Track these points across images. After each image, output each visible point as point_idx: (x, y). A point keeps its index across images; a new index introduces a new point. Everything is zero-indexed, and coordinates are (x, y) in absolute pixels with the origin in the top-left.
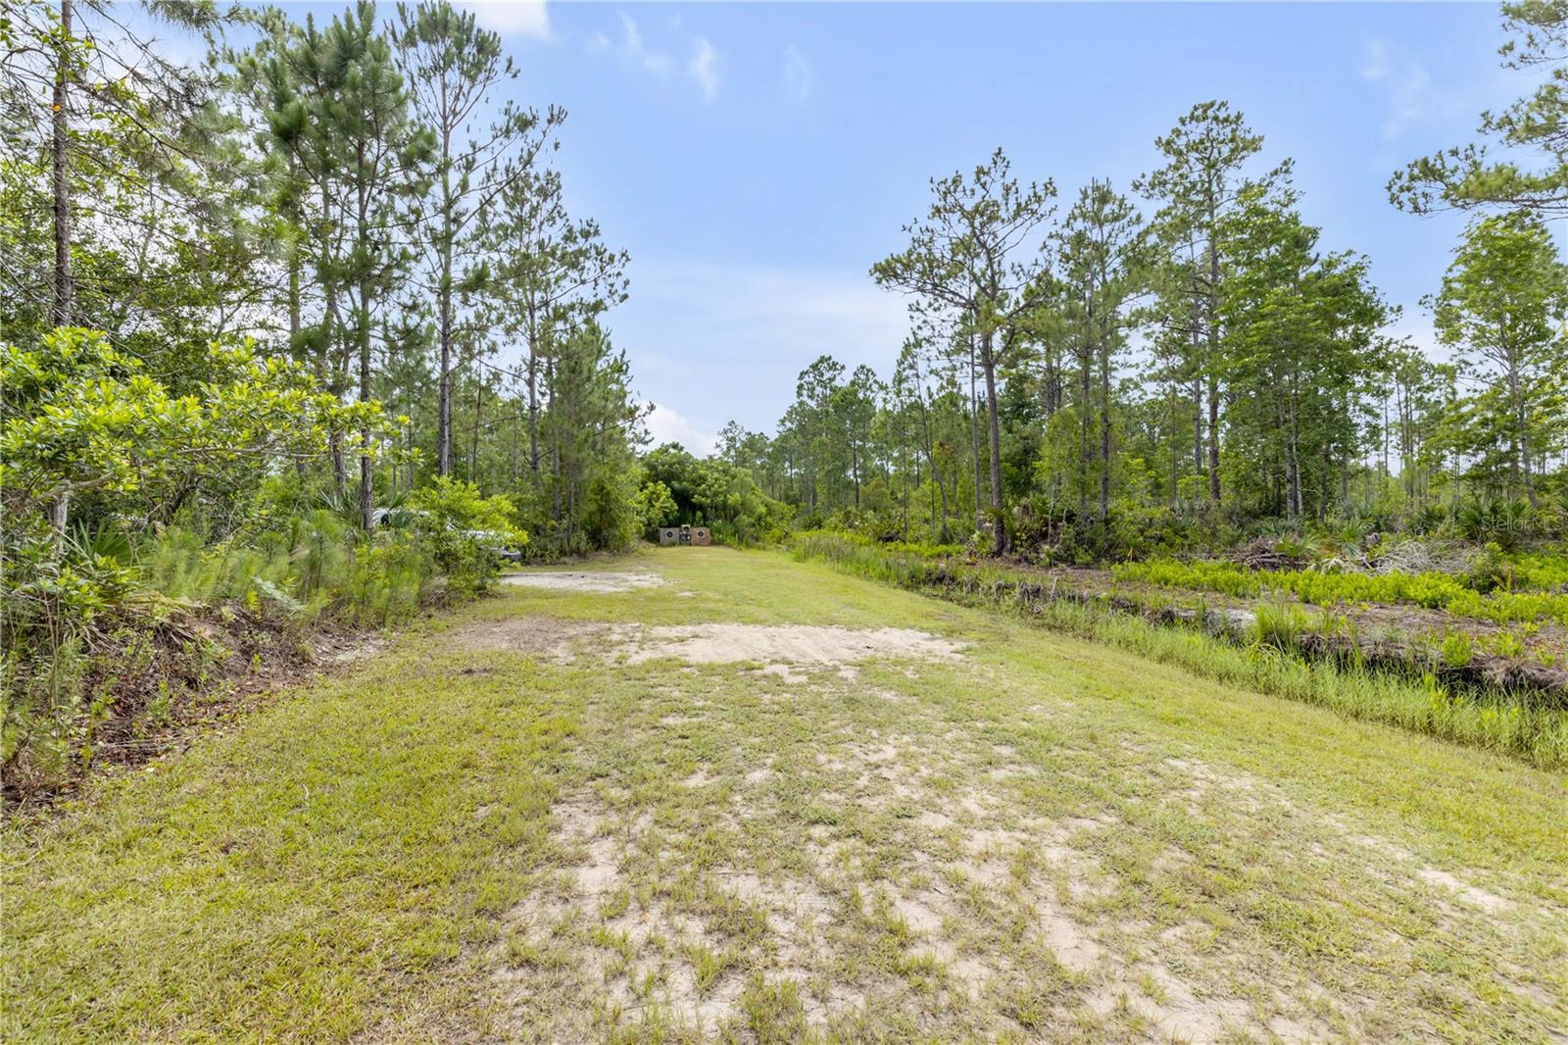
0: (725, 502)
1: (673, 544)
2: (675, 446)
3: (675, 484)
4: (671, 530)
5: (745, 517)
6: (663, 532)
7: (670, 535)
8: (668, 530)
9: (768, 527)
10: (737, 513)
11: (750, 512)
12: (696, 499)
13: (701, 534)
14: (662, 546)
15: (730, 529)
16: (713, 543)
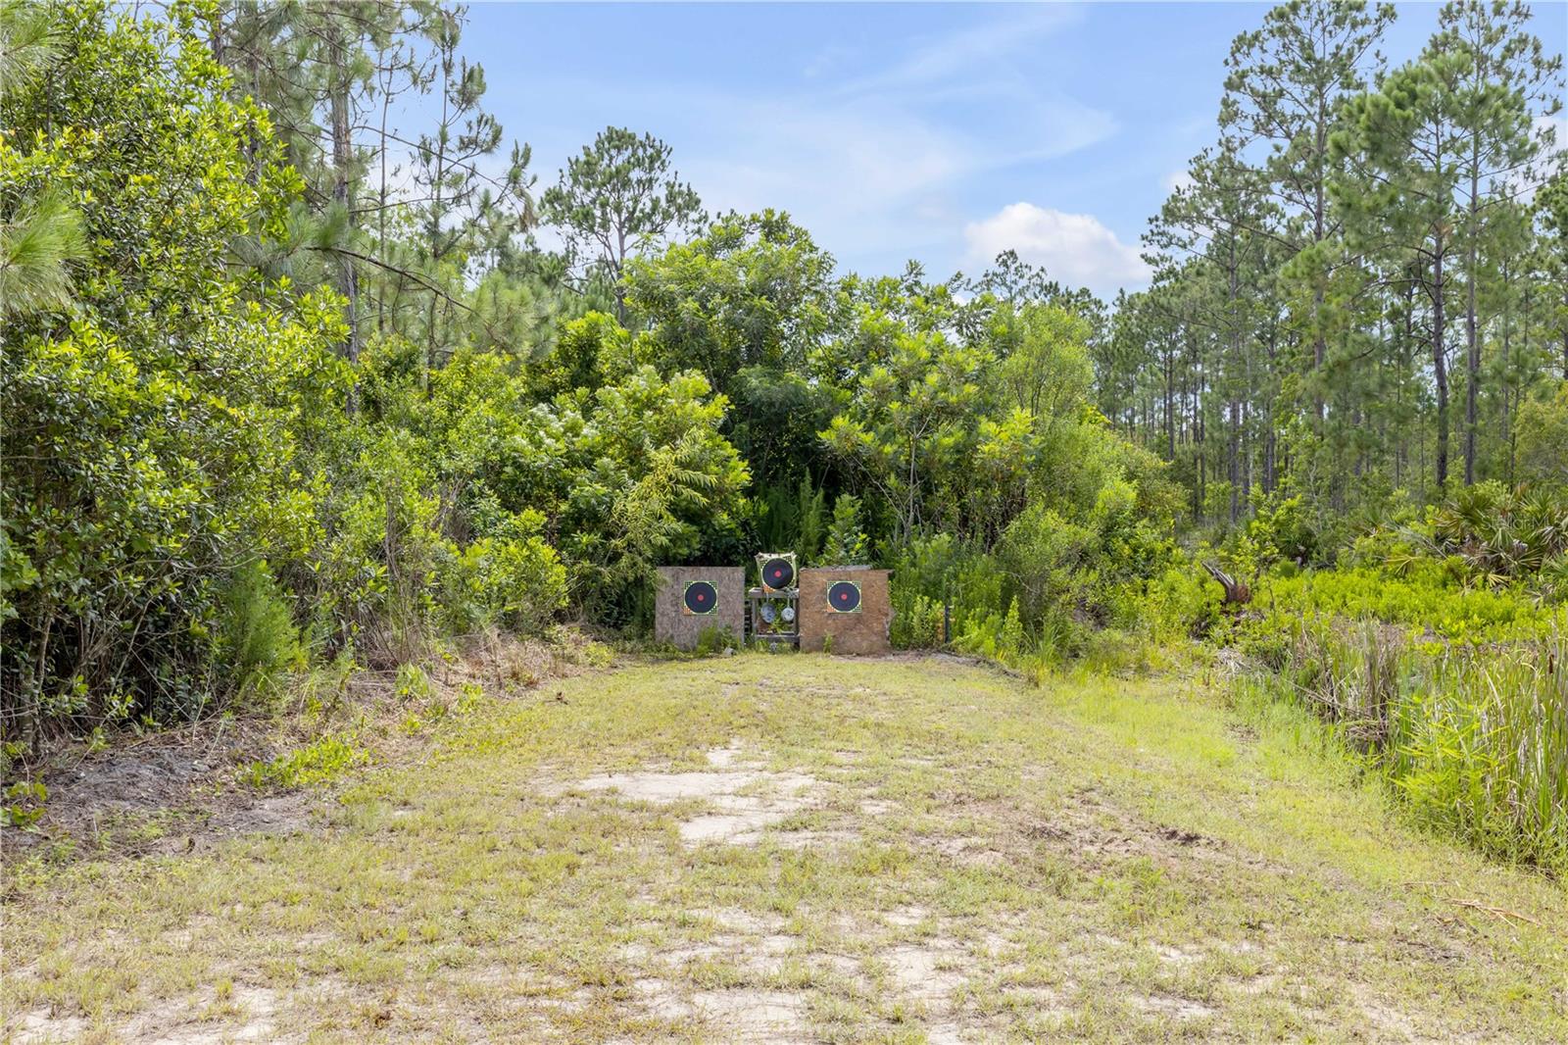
0: (964, 452)
1: (714, 646)
2: (773, 228)
3: (754, 379)
4: (706, 575)
5: (1051, 519)
6: (670, 585)
7: (701, 598)
8: (691, 576)
9: (1145, 566)
10: (1014, 506)
11: (1078, 499)
12: (841, 433)
13: (844, 596)
14: (666, 652)
15: (983, 571)
16: (904, 641)
